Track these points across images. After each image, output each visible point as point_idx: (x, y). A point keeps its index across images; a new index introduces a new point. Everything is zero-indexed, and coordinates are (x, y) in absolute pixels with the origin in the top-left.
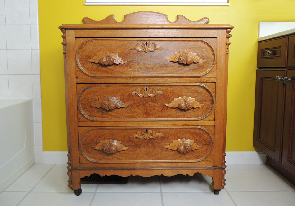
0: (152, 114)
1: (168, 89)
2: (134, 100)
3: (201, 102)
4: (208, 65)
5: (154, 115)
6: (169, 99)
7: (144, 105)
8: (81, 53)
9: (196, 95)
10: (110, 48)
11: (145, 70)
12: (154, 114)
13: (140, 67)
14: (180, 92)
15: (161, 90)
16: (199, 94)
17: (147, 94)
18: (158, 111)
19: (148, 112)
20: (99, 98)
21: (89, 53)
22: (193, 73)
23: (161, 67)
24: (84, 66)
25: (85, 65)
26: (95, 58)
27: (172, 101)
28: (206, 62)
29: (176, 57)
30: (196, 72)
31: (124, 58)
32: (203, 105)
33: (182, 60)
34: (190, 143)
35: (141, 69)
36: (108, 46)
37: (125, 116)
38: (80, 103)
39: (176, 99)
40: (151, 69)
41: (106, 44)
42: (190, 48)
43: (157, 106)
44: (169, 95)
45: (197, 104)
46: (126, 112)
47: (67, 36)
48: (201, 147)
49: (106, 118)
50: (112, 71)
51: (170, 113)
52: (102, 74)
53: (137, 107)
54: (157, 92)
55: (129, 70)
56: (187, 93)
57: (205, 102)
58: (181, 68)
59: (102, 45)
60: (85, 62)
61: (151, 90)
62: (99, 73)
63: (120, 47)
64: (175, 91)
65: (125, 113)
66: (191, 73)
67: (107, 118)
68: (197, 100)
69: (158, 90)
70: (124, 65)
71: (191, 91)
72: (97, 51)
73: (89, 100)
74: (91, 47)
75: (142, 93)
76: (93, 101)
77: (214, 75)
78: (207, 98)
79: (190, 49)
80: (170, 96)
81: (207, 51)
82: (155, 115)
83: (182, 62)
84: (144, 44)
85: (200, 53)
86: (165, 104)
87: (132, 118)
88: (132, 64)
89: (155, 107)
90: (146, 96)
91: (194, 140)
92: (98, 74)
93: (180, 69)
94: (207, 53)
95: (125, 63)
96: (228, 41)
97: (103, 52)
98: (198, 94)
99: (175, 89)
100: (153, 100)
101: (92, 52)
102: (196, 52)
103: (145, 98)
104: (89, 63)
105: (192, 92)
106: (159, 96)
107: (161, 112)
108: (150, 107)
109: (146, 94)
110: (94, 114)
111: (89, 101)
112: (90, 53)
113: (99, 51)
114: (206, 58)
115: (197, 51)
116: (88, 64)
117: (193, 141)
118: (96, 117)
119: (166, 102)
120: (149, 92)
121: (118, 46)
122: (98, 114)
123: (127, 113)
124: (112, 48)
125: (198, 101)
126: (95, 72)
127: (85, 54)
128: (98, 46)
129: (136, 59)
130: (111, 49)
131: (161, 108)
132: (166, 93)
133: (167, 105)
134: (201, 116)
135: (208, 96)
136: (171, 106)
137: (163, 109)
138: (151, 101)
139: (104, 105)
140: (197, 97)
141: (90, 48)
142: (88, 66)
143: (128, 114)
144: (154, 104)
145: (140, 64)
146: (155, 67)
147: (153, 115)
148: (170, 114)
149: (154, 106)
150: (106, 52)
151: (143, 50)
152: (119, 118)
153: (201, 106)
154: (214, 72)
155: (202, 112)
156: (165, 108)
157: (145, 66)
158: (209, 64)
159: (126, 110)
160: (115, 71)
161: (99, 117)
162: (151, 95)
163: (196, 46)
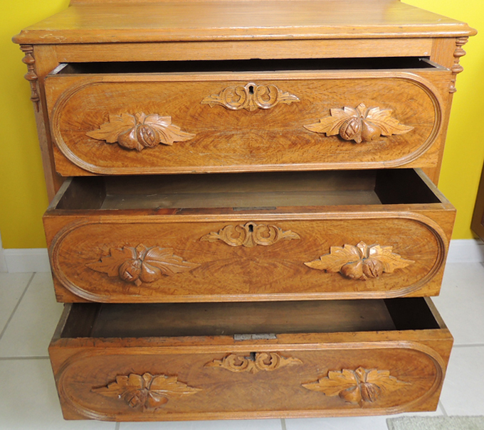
0: (265, 285)
1: (315, 226)
2: (214, 253)
3: (408, 255)
4: (419, 137)
5: (271, 286)
6: (315, 249)
7: (242, 263)
8: (66, 116)
9: (395, 239)
10: (148, 101)
11: (245, 155)
12: (271, 284)
13: (232, 147)
14: (349, 233)
15: (292, 229)
16: (404, 237)
17: (253, 240)
18: (281, 277)
19: (254, 280)
20: (112, 250)
21: (89, 115)
22: (376, 157)
23: (290, 145)
24: (76, 148)
25: (78, 146)
26: (106, 127)
27: (323, 254)
28: (414, 132)
29: (332, 123)
30: (384, 156)
31: (187, 125)
32: (410, 261)
33: (351, 134)
34: (378, 380)
35: (235, 151)
36: (141, 97)
37: (189, 290)
38: (58, 264)
39: (336, 250)
40: (264, 151)
41: (133, 90)
42: (375, 96)
43: (280, 265)
44: (315, 241)
45: (396, 263)
46: (190, 281)
47: (37, 61)
48: (407, 384)
49: (135, 294)
50: (154, 159)
51: (316, 281)
52: (126, 166)
53: (222, 269)
54: (281, 235)
55: (201, 154)
56: (371, 233)
57: (419, 256)
58: (344, 148)
59: (123, 95)
60: (80, 137)
61: (263, 230)
62: (120, 163)
63: (176, 98)
64: (336, 231)
65: (187, 283)
66: (370, 157)
67: (139, 294)
68: (396, 251)
69: (284, 230)
70: (188, 144)
71: (382, 229)
72: (111, 110)
73: (82, 254)
74: (93, 100)
75: (237, 237)
76: (95, 257)
77: (431, 161)
78: (427, 247)
79: (373, 99)
80: (321, 240)
81: (422, 105)
82: (273, 285)
83: (349, 139)
84: (244, 90)
85: (399, 111)
86: (303, 260)
87: (207, 294)
88: (211, 139)
89: (275, 269)
90: (249, 244)
91: (390, 370)
92: (118, 167)
93: (341, 150)
94: (420, 109)
95: (189, 139)
96: (456, 64)
97: (129, 111)
98: (402, 237)
99: (334, 226)
100: (270, 252)
101: (96, 113)
102: (390, 107)
103: (245, 249)
104: (89, 140)
105: (385, 232)
106: (287, 242)
107: (291, 279)
108: (260, 269)
109: (250, 240)
110: (100, 287)
111: (83, 256)
112: (92, 115)
113: (116, 110)
114: (415, 121)
115: (392, 104)
116: (86, 143)
117: (387, 372)
118: (107, 293)
119: (305, 256)
120: (259, 235)
121: (169, 97)
122: (112, 286)
123: (195, 282)
124: (153, 102)
125: (398, 254)
126: (109, 163)
127: (78, 117)
128: (112, 97)
129: (222, 128)
130: (149, 103)
131: (292, 270)
132: (308, 236)
133: (309, 264)
134: (402, 286)
135: (429, 242)
136: (321, 268)
137: (297, 272)
138: (262, 255)
139: (129, 275)
140: (397, 243)
141: (90, 103)
142: (88, 149)
143: (198, 286)
144: (270, 261)
145: (232, 139)
146: (274, 146)
147: (268, 286)
148: (316, 283)
149: (272, 267)
150: (136, 111)
151: (242, 107)
152: (172, 294)
153: (407, 265)
154: (434, 155)
155: (406, 278)
156: (302, 269)
157: (247, 144)
158: (422, 136)
159: (192, 277)
160: (162, 159)
161: (114, 291)
162: (265, 242)
163: (393, 92)
